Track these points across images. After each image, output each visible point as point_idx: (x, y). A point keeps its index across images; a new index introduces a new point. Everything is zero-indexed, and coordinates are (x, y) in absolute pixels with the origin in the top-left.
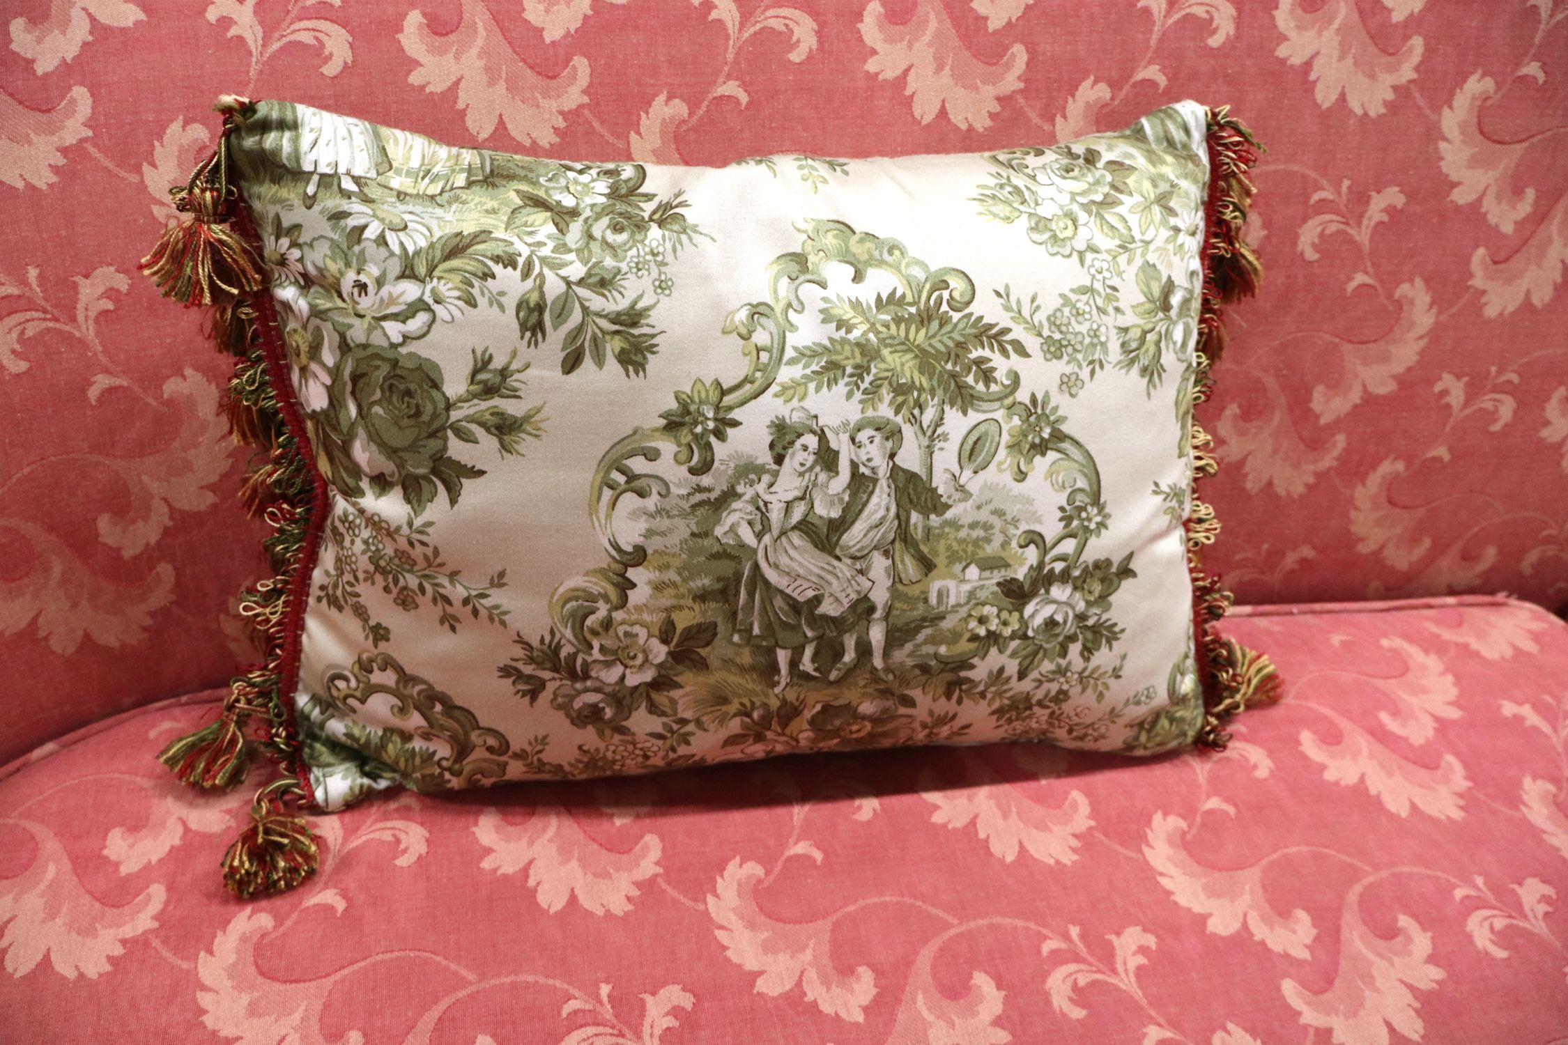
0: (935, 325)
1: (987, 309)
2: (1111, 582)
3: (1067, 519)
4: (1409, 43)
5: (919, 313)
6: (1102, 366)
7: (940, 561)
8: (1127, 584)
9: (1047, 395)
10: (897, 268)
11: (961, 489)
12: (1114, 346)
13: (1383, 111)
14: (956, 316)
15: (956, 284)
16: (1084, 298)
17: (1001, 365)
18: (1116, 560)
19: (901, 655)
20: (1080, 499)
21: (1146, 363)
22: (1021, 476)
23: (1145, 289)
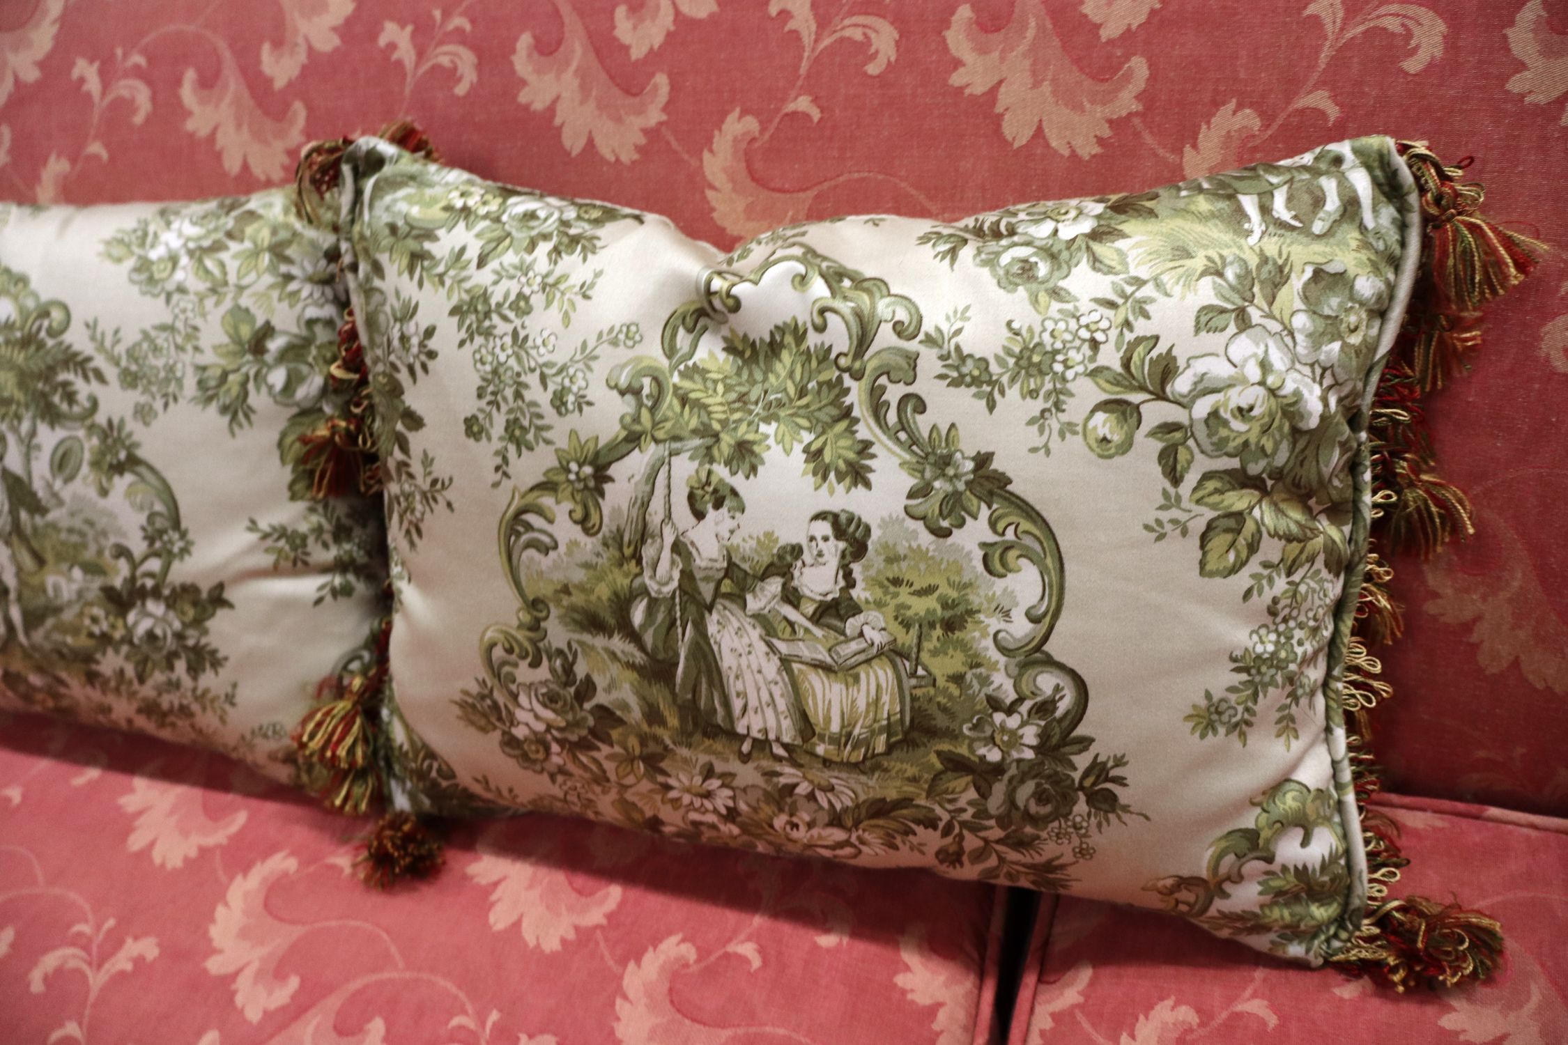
0: (32, 348)
1: (77, 339)
2: (204, 610)
3: (151, 539)
4: (653, 81)
5: (23, 338)
6: (175, 399)
7: (49, 557)
8: (221, 613)
9: (122, 422)
10: (15, 298)
11: (55, 495)
12: (190, 383)
13: (636, 157)
14: (50, 343)
15: (57, 315)
16: (164, 335)
17: (83, 389)
18: (205, 587)
19: (38, 635)
20: (160, 523)
21: (228, 401)
22: (104, 492)
23: (231, 331)
